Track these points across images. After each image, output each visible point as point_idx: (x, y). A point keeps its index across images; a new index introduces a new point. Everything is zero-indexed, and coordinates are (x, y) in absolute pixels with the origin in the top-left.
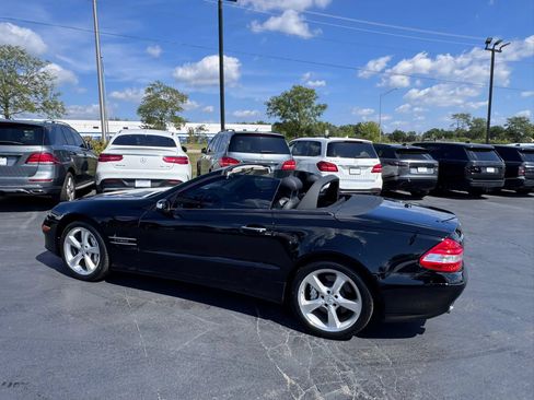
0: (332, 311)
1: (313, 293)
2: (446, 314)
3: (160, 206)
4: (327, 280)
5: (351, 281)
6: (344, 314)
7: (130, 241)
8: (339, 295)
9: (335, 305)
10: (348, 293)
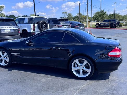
0: (81, 71)
1: (76, 66)
2: (116, 70)
3: (27, 43)
4: (81, 62)
5: (88, 63)
6: (85, 72)
7: (18, 54)
8: (84, 67)
9: (82, 69)
10: (87, 67)
